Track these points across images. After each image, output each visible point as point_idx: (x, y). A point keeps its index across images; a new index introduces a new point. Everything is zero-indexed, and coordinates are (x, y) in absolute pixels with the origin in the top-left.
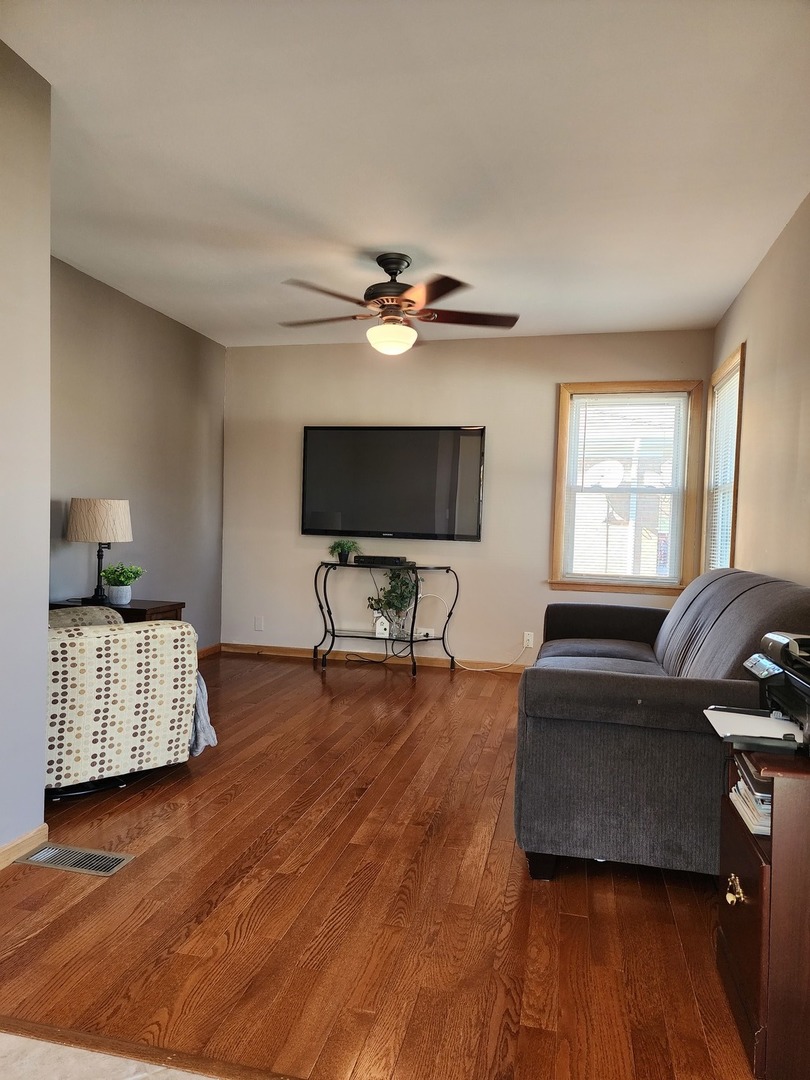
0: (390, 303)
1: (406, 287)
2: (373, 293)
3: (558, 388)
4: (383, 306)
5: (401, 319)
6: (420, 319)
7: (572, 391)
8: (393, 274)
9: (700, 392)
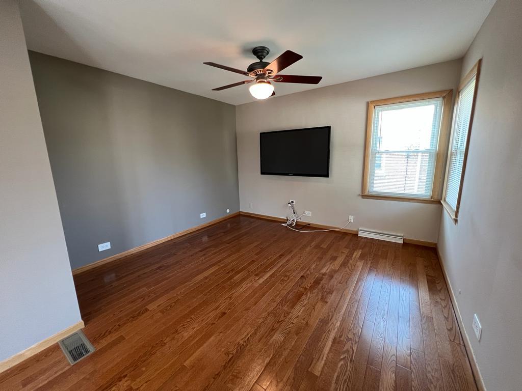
0: (260, 73)
1: (268, 64)
2: (251, 68)
3: (368, 104)
4: (257, 75)
5: (265, 81)
6: (275, 81)
7: (375, 105)
8: (260, 58)
9: (450, 97)
